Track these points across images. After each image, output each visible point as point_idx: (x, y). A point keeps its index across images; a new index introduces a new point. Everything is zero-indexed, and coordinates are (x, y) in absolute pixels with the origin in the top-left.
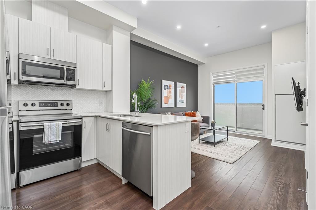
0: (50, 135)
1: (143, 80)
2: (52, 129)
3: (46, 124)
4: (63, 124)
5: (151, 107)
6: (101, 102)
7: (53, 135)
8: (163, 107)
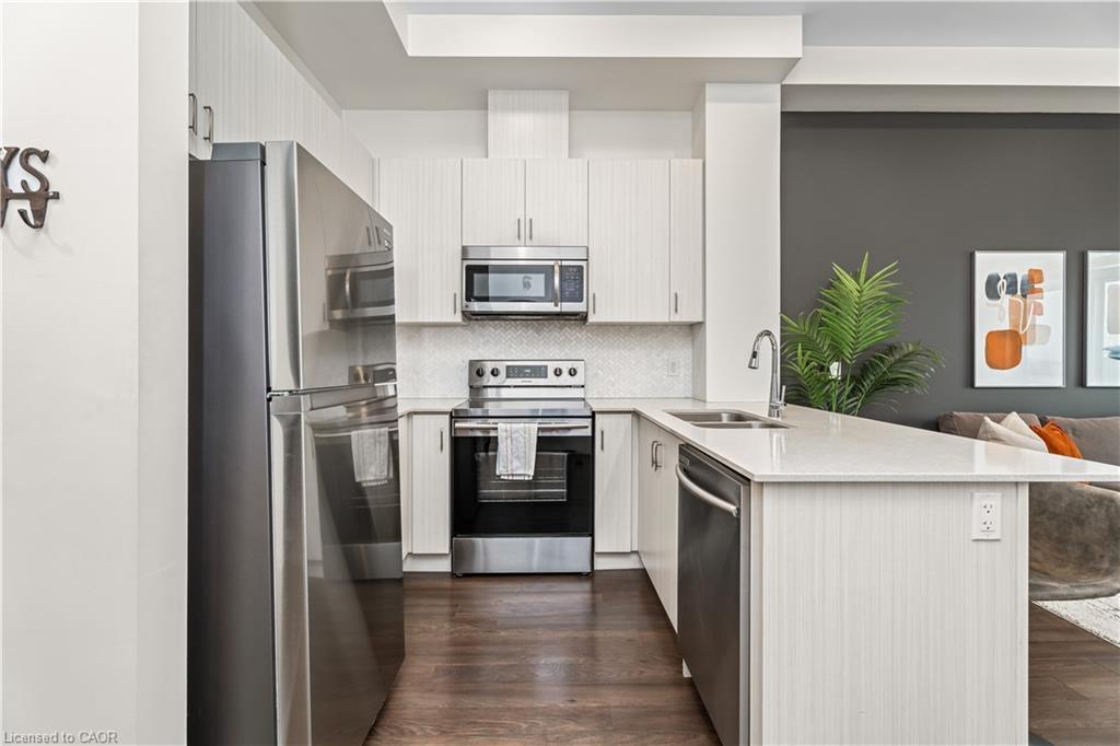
0: (509, 457)
1: (838, 270)
2: (514, 442)
3: (501, 425)
4: (539, 429)
5: (895, 382)
6: (673, 364)
7: (518, 458)
8: (977, 384)
